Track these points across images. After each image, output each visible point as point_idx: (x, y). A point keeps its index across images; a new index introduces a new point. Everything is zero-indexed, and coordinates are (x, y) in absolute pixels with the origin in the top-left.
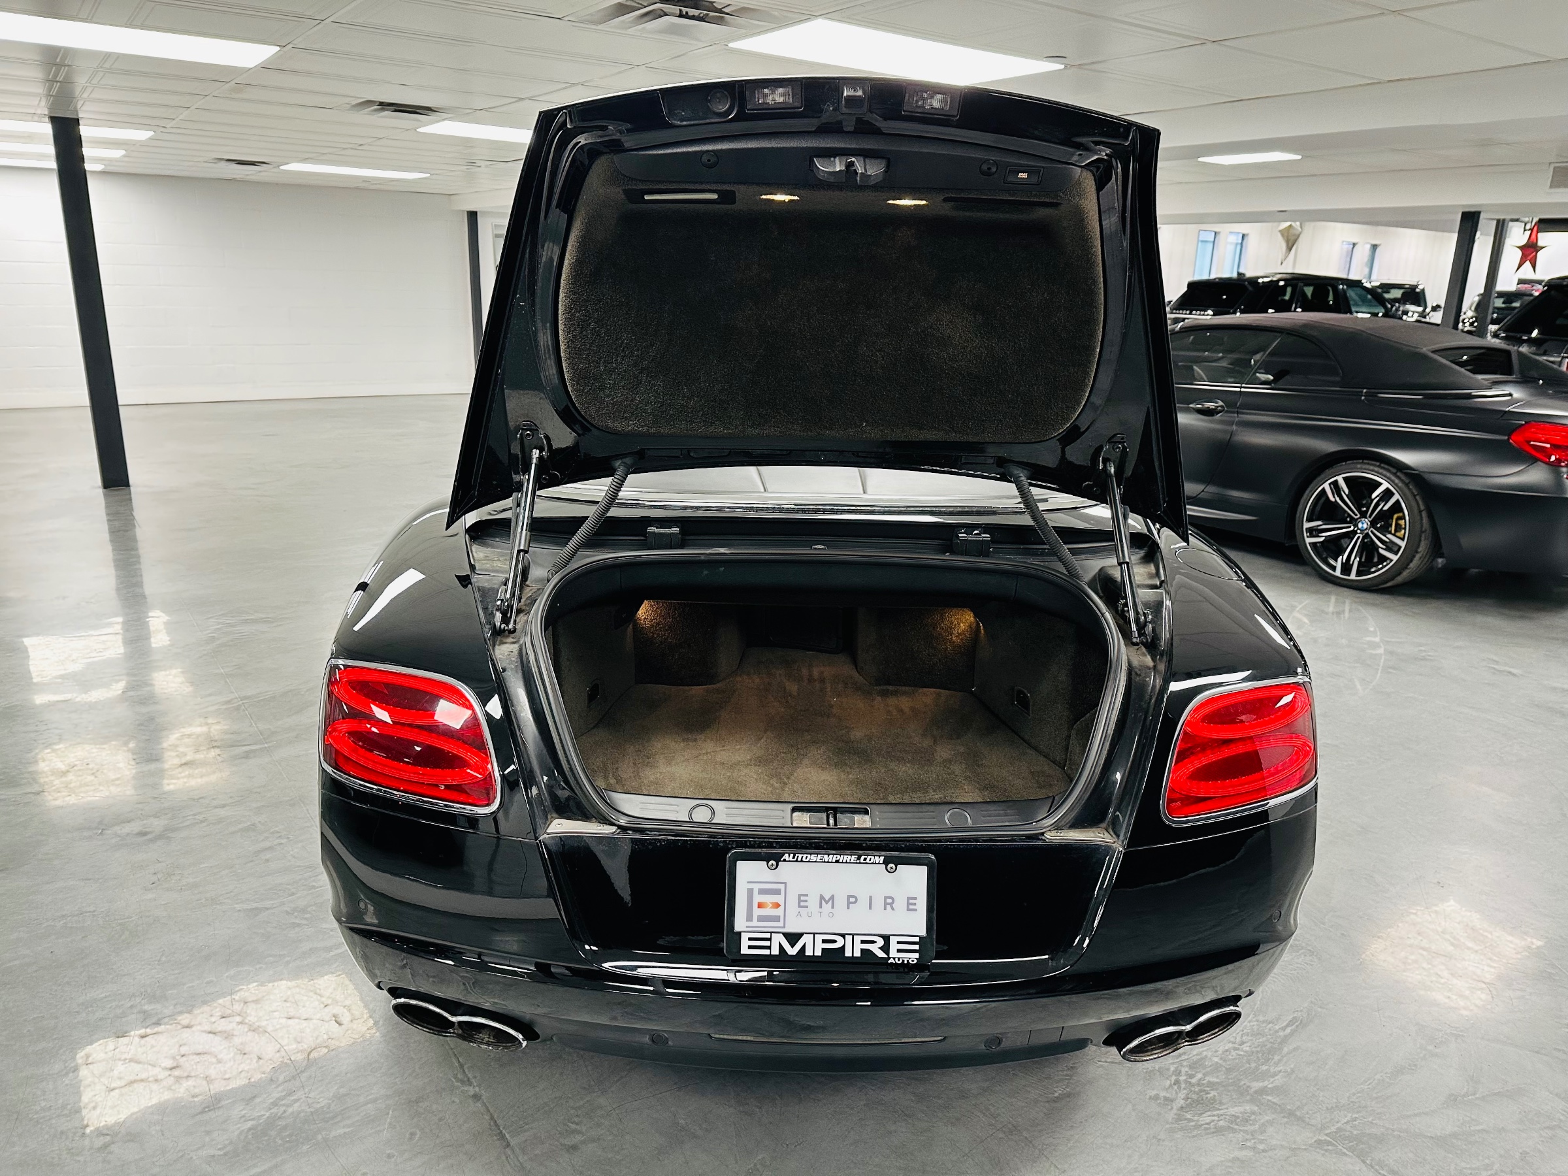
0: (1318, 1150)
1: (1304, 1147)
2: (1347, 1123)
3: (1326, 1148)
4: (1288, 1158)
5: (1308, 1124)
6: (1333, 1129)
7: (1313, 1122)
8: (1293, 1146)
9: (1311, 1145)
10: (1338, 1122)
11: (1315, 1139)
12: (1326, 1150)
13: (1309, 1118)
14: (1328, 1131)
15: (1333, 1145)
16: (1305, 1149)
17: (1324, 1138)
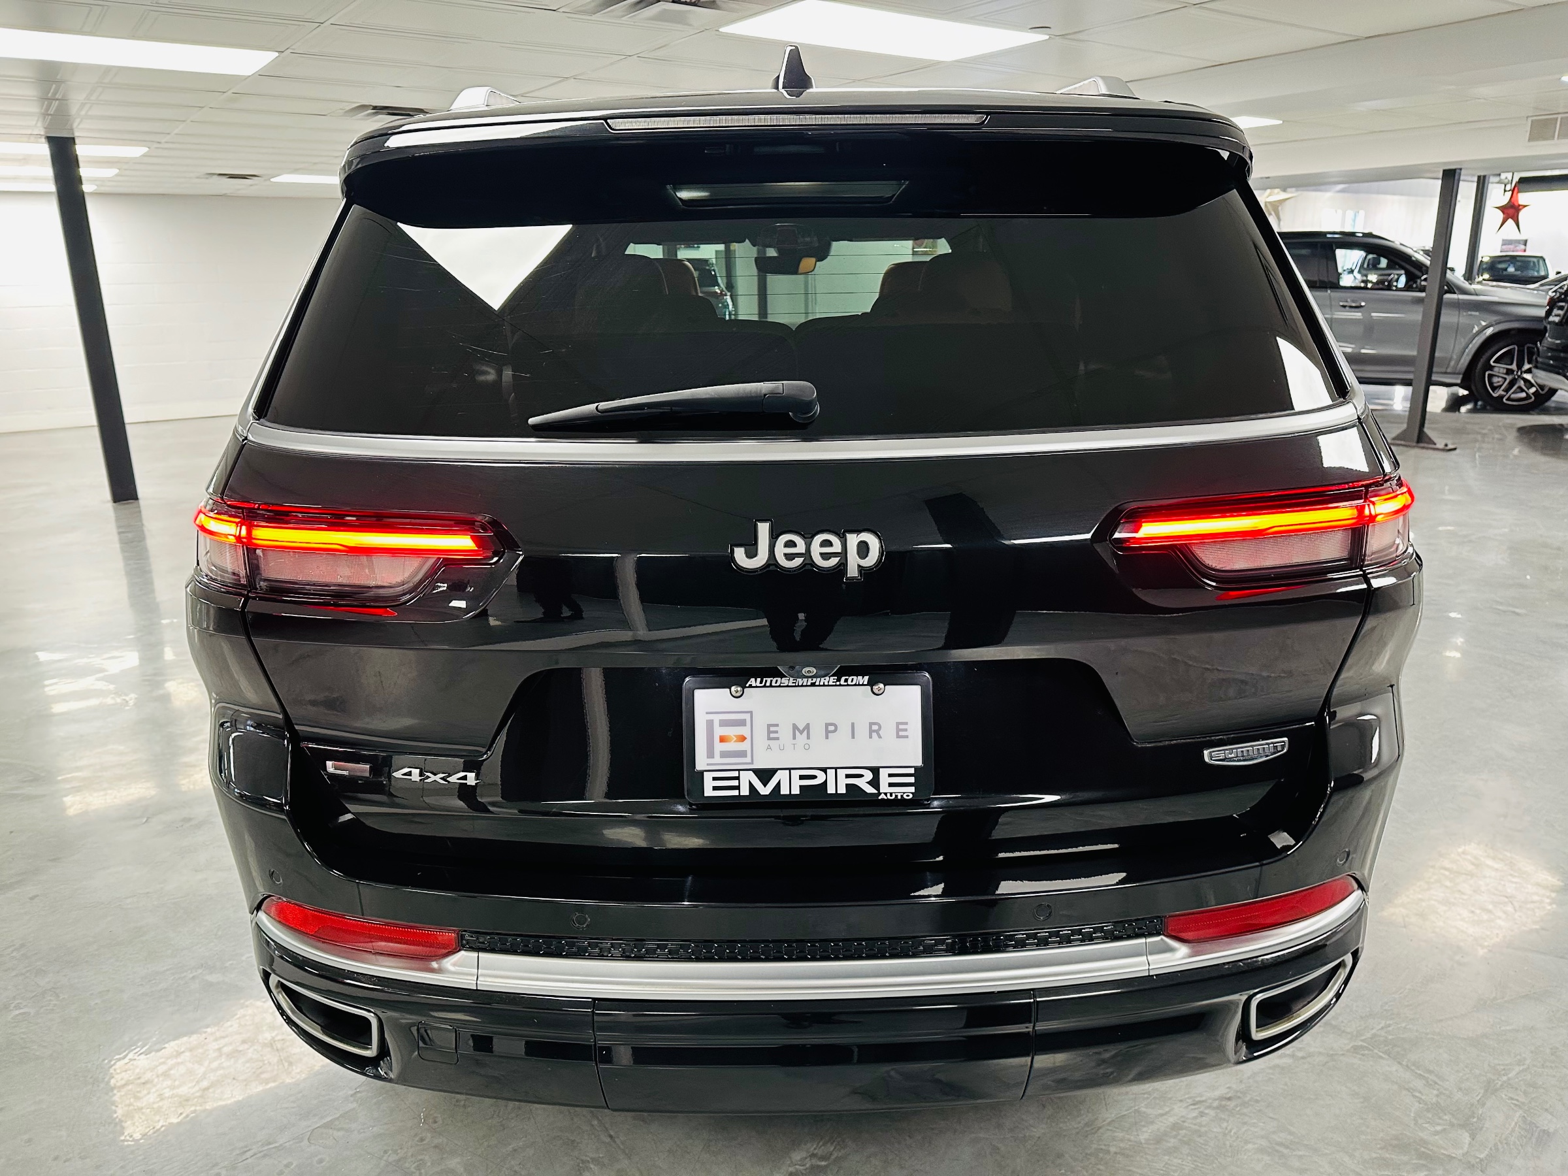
0: (1355, 1055)
1: (1341, 1053)
2: (1382, 1028)
3: (1363, 1052)
4: (1327, 1062)
5: (1344, 1032)
6: (1369, 1035)
7: (1348, 1030)
8: (1331, 1052)
9: (1348, 1051)
10: (1372, 1029)
11: (1351, 1045)
12: (1363, 1055)
13: (1344, 1027)
14: (1363, 1038)
15: (1370, 1050)
16: (1343, 1055)
17: (1360, 1043)
